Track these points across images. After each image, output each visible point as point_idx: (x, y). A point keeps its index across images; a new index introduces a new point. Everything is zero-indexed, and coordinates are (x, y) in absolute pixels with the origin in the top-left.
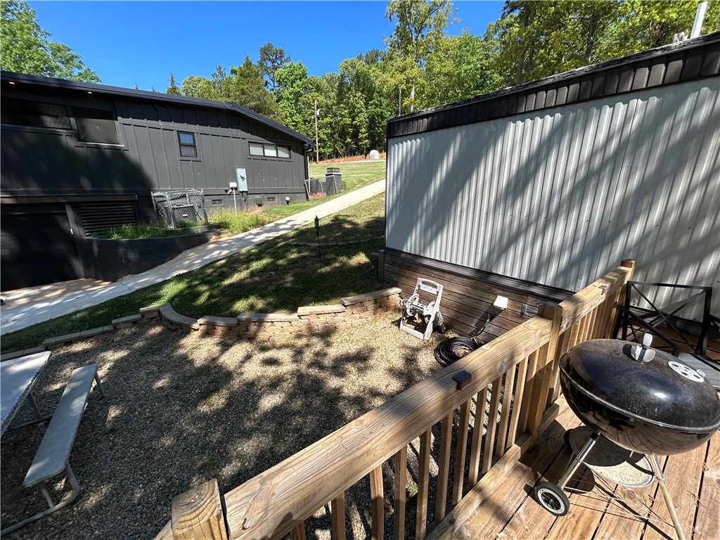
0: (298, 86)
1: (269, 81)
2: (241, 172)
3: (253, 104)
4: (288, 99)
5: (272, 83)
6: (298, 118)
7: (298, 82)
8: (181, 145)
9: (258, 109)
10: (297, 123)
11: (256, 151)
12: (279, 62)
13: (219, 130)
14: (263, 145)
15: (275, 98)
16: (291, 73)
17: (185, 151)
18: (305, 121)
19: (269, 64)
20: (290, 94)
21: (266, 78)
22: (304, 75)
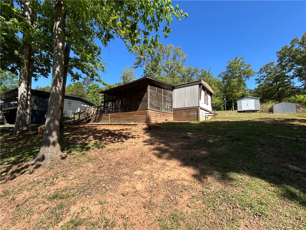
0: (95, 90)
1: (85, 87)
2: (79, 109)
3: (80, 94)
4: (91, 93)
5: (86, 88)
6: (94, 99)
7: (95, 89)
8: (68, 103)
9: (81, 96)
10: (94, 100)
11: (82, 105)
12: (90, 82)
13: (76, 101)
14: (84, 104)
15: (87, 92)
16: (93, 86)
17: (69, 104)
18: (96, 100)
19: (86, 82)
20: (92, 92)
21: (85, 86)
22: (98, 87)
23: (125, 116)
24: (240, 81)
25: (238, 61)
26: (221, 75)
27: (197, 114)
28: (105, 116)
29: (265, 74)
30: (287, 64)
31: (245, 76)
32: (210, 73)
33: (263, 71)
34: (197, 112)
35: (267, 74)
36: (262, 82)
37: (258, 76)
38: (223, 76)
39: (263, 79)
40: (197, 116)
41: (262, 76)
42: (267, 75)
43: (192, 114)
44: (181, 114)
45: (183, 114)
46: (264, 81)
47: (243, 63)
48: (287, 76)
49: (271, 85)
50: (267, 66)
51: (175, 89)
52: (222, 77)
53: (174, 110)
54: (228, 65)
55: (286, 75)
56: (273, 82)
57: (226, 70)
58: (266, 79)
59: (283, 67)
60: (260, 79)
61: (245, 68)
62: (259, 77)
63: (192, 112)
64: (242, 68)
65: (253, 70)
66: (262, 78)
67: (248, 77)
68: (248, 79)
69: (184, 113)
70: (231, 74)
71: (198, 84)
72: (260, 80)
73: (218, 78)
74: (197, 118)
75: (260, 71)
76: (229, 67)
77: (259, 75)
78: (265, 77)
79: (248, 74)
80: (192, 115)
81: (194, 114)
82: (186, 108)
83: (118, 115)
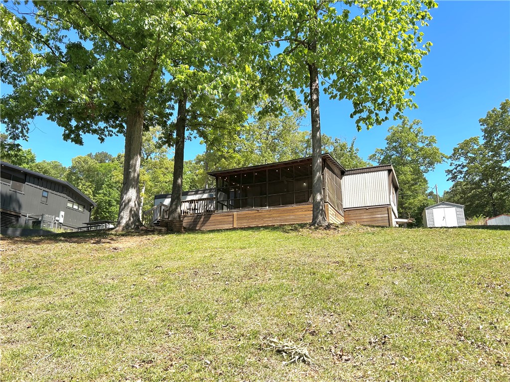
2: (62, 213)
8: (42, 196)
11: (70, 205)
13: (58, 193)
14: (73, 203)
17: (43, 199)
23: (277, 215)
24: (417, 173)
25: (408, 127)
26: (376, 155)
27: (388, 216)
28: (222, 217)
29: (463, 160)
30: (500, 145)
31: (426, 162)
32: (354, 149)
33: (460, 155)
34: (388, 214)
35: (467, 161)
36: (460, 178)
37: (451, 165)
38: (381, 159)
39: (461, 172)
40: (389, 219)
41: (459, 165)
42: (469, 163)
43: (379, 216)
44: (359, 218)
45: (362, 217)
46: (464, 177)
47: (419, 132)
48: (505, 167)
49: (478, 185)
50: (467, 143)
51: (346, 175)
52: (379, 160)
53: (345, 210)
54: (389, 134)
55: (503, 165)
56: (481, 180)
57: (387, 146)
58: (467, 173)
59: (496, 151)
60: (455, 170)
61: (424, 144)
62: (454, 167)
63: (379, 213)
64: (420, 145)
65: (440, 151)
66: (458, 169)
67: (431, 164)
68: (431, 169)
69: (365, 214)
70: (398, 155)
71: (385, 170)
72: (456, 173)
73: (369, 161)
74: (389, 222)
75: (453, 155)
76: (390, 140)
77: (453, 162)
78: (464, 167)
79: (432, 159)
80: (379, 219)
81: (382, 216)
82: (368, 208)
83: (258, 214)
